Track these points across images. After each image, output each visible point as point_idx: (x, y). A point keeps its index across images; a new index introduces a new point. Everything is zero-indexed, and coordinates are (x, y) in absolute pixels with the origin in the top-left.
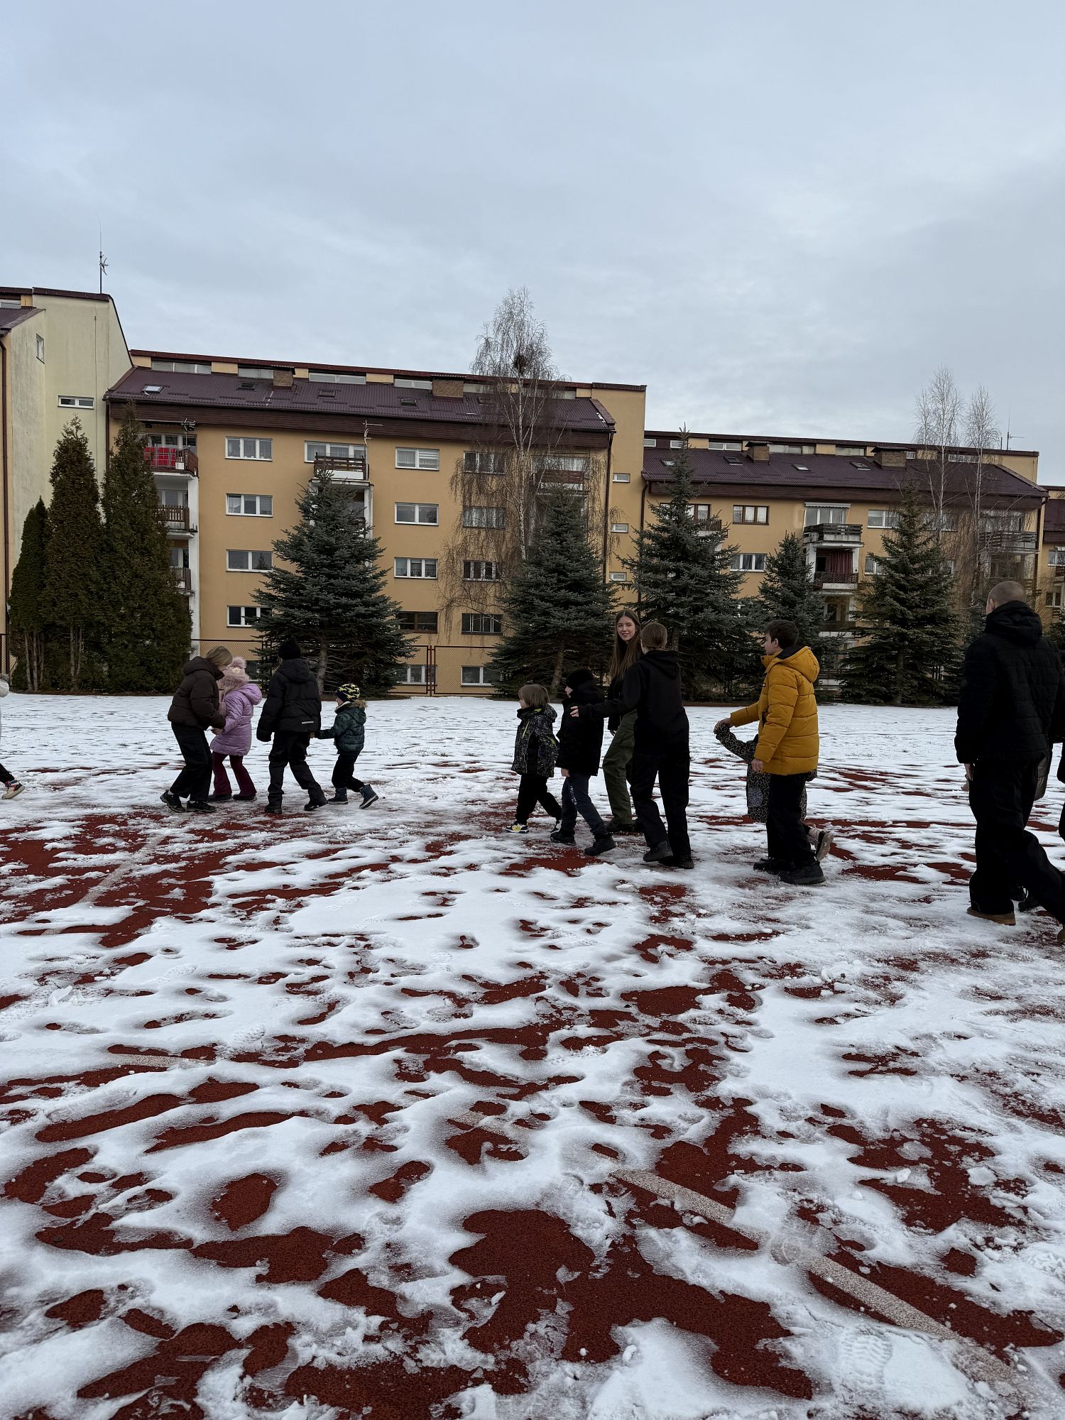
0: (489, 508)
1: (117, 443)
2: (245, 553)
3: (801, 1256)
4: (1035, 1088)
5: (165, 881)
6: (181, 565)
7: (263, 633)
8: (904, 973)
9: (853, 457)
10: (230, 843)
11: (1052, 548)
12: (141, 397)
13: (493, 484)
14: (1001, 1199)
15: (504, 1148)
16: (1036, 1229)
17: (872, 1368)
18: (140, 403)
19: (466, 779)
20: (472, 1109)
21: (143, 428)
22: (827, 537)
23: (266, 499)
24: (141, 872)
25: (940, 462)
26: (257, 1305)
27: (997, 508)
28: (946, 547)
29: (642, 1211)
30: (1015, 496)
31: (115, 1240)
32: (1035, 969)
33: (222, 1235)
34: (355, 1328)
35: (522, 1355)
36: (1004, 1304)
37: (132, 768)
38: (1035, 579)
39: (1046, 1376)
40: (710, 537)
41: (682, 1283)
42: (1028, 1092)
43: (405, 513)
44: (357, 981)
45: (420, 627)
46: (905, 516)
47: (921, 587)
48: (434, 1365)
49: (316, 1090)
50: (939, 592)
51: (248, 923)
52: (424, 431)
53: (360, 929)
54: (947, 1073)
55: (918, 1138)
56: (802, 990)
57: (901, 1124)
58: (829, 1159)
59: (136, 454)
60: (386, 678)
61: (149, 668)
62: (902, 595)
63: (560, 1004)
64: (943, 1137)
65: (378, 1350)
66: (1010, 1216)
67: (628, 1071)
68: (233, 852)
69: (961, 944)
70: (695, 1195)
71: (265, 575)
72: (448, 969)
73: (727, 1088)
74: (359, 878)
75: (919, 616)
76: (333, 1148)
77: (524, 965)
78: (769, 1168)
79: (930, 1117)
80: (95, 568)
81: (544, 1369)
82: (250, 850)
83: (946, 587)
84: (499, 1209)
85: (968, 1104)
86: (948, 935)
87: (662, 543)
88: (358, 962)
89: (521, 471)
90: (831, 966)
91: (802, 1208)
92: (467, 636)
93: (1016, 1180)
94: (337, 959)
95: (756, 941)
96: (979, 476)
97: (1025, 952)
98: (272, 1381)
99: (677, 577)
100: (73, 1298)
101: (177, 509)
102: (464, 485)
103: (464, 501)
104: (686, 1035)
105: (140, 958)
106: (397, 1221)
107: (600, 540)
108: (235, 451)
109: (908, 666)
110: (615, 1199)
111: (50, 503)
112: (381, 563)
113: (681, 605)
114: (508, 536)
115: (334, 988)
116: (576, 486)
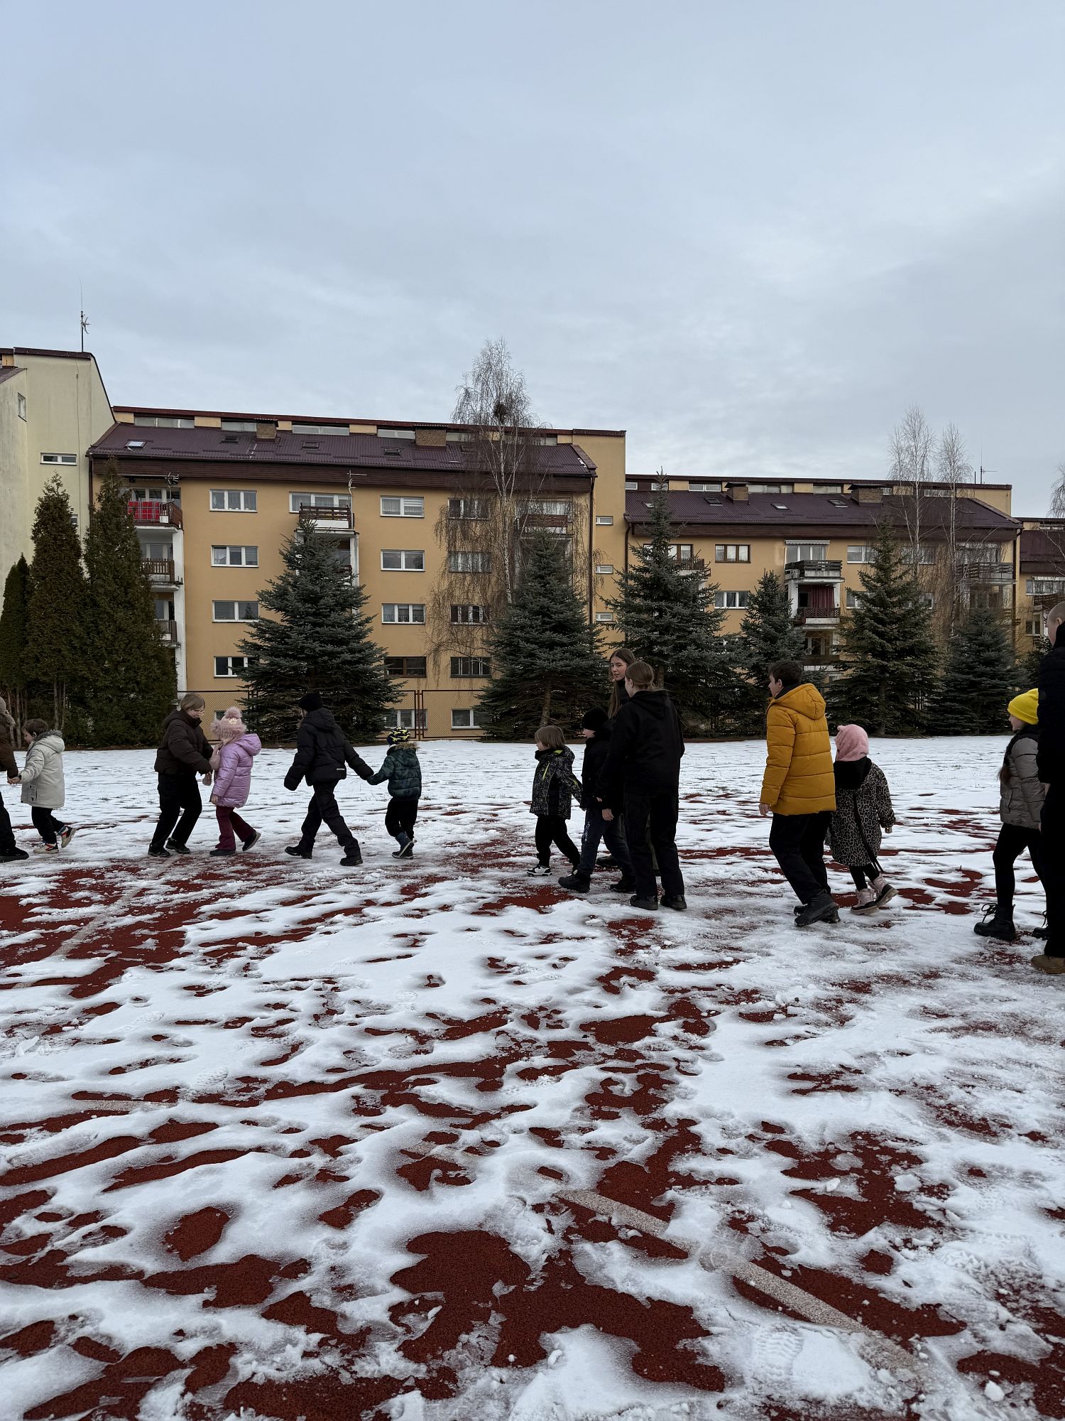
0: (474, 553)
1: (99, 499)
2: (231, 604)
3: (728, 1262)
4: (969, 1099)
5: (138, 932)
6: (166, 617)
7: (249, 683)
8: (856, 996)
9: (831, 495)
10: (205, 893)
11: (1029, 578)
12: (124, 453)
13: (477, 529)
14: (925, 1203)
15: (452, 1174)
16: (953, 1229)
17: (782, 1361)
18: (121, 458)
19: (447, 822)
20: (425, 1140)
21: (125, 483)
22: (808, 573)
23: (252, 550)
24: (116, 924)
25: (915, 497)
26: (203, 1328)
27: (972, 541)
28: (924, 580)
29: (581, 1227)
30: (989, 529)
31: (68, 1274)
32: (983, 987)
33: (173, 1265)
34: (295, 1345)
35: (453, 1363)
36: (913, 1299)
37: (112, 822)
38: (1014, 609)
39: (944, 1362)
40: (691, 576)
41: (612, 1292)
42: (961, 1103)
43: (391, 560)
44: (321, 1023)
45: (409, 671)
46: (880, 551)
47: (898, 620)
48: (369, 1375)
49: (274, 1127)
50: (917, 624)
51: (218, 970)
52: (408, 479)
53: (328, 972)
54: (886, 1088)
55: (852, 1150)
56: (756, 1014)
57: (837, 1137)
58: (764, 1172)
59: (118, 509)
60: (374, 724)
61: (134, 722)
62: (881, 628)
63: (519, 1038)
64: (876, 1148)
65: (316, 1365)
66: (930, 1218)
67: (580, 1097)
68: (208, 902)
69: (915, 966)
70: (633, 1210)
71: (250, 625)
72: (413, 1008)
73: (674, 1110)
74: (332, 923)
75: (898, 649)
76: (288, 1180)
77: (488, 1001)
78: (706, 1183)
79: (865, 1129)
80: (78, 624)
81: (473, 1375)
82: (225, 899)
83: (924, 620)
84: (442, 1231)
85: (903, 1116)
86: (903, 957)
87: (644, 584)
88: (324, 1004)
89: (505, 516)
90: (786, 991)
91: (734, 1219)
92: (455, 680)
93: (941, 1185)
94: (304, 1002)
95: (716, 969)
96: (953, 511)
97: (975, 971)
98: (212, 1397)
99: (661, 616)
100: (24, 1330)
101: (162, 563)
102: (448, 532)
103: (449, 547)
104: (639, 1062)
105: (110, 1007)
106: (344, 1246)
107: (584, 582)
108: (220, 503)
109: (890, 698)
110: (555, 1217)
111: (32, 559)
112: (366, 610)
113: (665, 643)
114: (494, 580)
115: (298, 1030)
116: (558, 530)
